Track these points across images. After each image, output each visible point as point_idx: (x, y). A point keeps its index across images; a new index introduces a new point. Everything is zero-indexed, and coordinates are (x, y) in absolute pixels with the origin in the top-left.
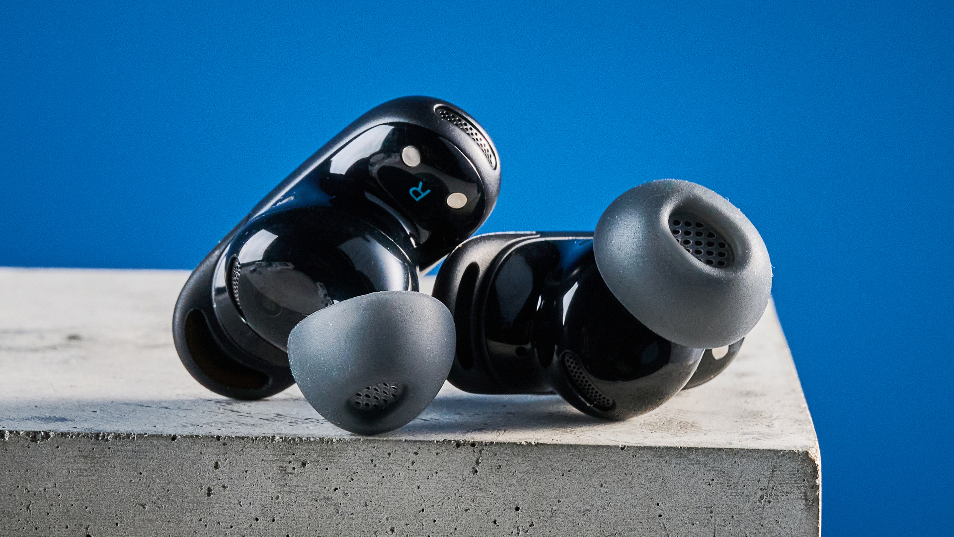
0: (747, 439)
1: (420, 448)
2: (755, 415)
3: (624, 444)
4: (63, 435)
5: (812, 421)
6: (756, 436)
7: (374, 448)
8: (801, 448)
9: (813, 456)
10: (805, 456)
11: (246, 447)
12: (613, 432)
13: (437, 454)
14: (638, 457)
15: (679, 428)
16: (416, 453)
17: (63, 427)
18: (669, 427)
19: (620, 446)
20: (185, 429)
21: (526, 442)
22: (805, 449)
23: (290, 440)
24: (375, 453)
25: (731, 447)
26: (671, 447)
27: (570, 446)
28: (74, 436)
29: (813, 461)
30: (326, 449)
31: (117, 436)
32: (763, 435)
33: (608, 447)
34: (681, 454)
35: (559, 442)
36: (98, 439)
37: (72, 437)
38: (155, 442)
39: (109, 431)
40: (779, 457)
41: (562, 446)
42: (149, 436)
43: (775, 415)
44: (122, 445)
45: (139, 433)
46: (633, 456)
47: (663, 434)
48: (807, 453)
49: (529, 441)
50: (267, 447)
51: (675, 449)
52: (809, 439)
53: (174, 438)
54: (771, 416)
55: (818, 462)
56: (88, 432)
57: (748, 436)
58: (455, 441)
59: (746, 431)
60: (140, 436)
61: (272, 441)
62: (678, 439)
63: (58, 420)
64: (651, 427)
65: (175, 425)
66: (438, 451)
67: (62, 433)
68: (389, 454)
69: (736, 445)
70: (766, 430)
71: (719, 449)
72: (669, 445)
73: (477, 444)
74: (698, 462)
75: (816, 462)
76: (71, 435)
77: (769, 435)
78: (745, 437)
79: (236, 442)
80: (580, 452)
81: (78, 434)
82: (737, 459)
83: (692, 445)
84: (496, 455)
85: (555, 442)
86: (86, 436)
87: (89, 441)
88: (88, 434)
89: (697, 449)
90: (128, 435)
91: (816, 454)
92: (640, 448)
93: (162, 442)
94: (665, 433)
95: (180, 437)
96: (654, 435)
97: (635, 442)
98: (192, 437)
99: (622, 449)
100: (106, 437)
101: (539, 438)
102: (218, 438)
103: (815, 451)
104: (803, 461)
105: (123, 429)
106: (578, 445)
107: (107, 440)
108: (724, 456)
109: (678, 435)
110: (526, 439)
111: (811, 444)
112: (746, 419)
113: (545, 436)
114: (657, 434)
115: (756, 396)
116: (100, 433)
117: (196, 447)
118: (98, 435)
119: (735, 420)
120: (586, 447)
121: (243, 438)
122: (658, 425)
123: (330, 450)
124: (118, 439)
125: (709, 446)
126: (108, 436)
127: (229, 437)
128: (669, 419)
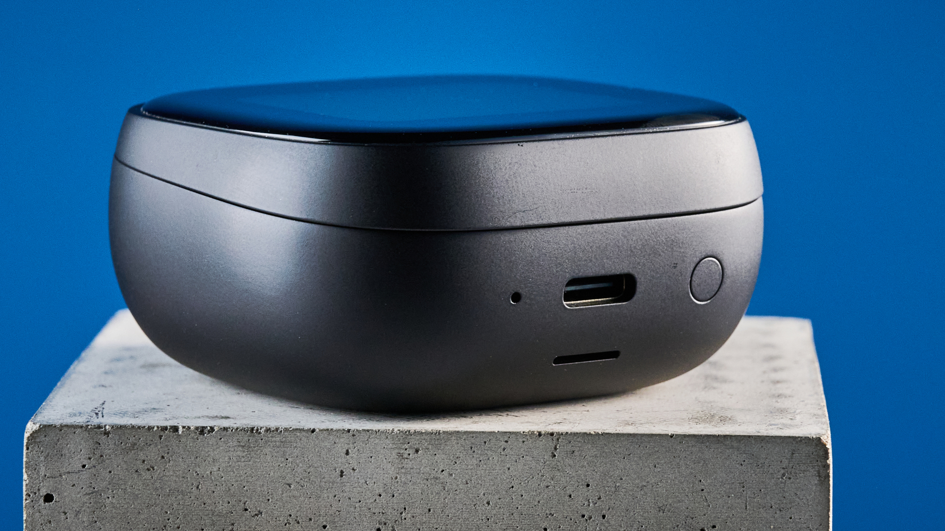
0: (772, 429)
1: (509, 437)
2: (782, 411)
3: (673, 433)
4: (225, 429)
5: (827, 415)
6: (780, 426)
7: (473, 437)
8: (815, 435)
9: (825, 441)
10: (818, 442)
11: (371, 437)
12: (666, 424)
13: (523, 442)
14: (684, 443)
15: (719, 421)
16: (506, 442)
17: (225, 423)
18: (711, 420)
19: (670, 434)
20: (323, 424)
21: (595, 432)
22: (818, 436)
23: (406, 432)
24: (473, 441)
25: (759, 434)
26: (710, 435)
27: (629, 435)
28: (234, 430)
29: (825, 445)
30: (435, 439)
31: (268, 430)
32: (786, 426)
33: (660, 435)
34: (719, 441)
35: (621, 432)
36: (253, 432)
37: (232, 430)
38: (298, 434)
39: (262, 426)
40: (797, 442)
41: (623, 435)
42: (293, 429)
43: (798, 411)
44: (272, 437)
45: (286, 427)
46: (680, 443)
47: (706, 425)
48: (819, 439)
49: (597, 431)
50: (387, 438)
51: (714, 436)
52: (823, 429)
53: (313, 431)
54: (795, 412)
55: (829, 446)
56: (245, 426)
57: (773, 427)
58: (538, 432)
59: (773, 423)
60: (286, 430)
61: (391, 433)
62: (716, 429)
63: (222, 418)
64: (697, 421)
65: (316, 421)
66: (524, 439)
67: (224, 428)
68: (485, 442)
69: (763, 432)
70: (789, 422)
71: (749, 437)
72: (709, 434)
73: (555, 434)
74: (732, 447)
75: (827, 446)
76: (231, 429)
77: (791, 425)
78: (771, 427)
79: (363, 434)
80: (638, 439)
81: (237, 429)
82: (763, 444)
83: (728, 433)
84: (570, 442)
85: (617, 432)
86: (243, 429)
87: (246, 434)
88: (245, 428)
89: (731, 436)
90: (277, 429)
91: (827, 440)
92: (685, 436)
93: (304, 433)
94: (707, 425)
95: (318, 430)
96: (698, 426)
97: (682, 431)
98: (328, 430)
99: (672, 436)
100: (259, 431)
101: (605, 429)
102: (349, 431)
103: (826, 437)
104: (817, 445)
105: (273, 424)
106: (637, 434)
107: (260, 433)
108: (753, 442)
109: (718, 426)
110: (595, 429)
111: (823, 432)
112: (774, 414)
113: (611, 427)
114: (701, 426)
115: (786, 397)
116: (255, 428)
117: (331, 437)
118: (252, 429)
119: (765, 415)
120: (643, 435)
121: (368, 431)
122: (703, 418)
123: (438, 439)
124: (269, 432)
125: (742, 434)
126: (261, 429)
127: (357, 430)
128: (712, 414)
